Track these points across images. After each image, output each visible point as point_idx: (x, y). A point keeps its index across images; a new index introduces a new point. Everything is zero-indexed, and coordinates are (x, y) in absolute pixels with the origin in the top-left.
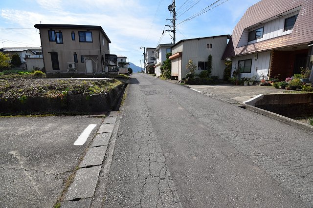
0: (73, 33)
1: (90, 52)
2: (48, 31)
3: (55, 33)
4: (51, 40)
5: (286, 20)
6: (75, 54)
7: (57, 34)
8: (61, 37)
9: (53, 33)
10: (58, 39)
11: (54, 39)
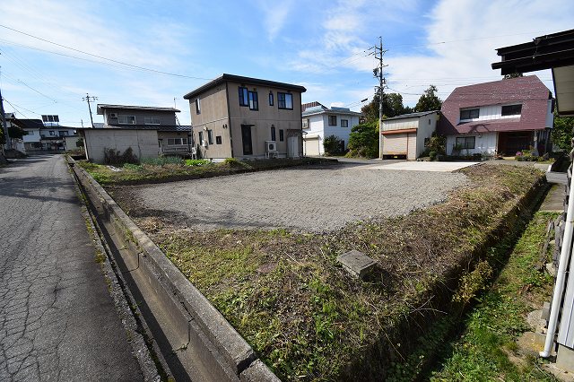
0: (271, 94)
1: (290, 125)
2: (239, 88)
3: (248, 92)
4: (242, 104)
5: (503, 107)
6: (273, 128)
7: (251, 94)
8: (256, 99)
9: (245, 91)
10: (251, 102)
11: (246, 103)
